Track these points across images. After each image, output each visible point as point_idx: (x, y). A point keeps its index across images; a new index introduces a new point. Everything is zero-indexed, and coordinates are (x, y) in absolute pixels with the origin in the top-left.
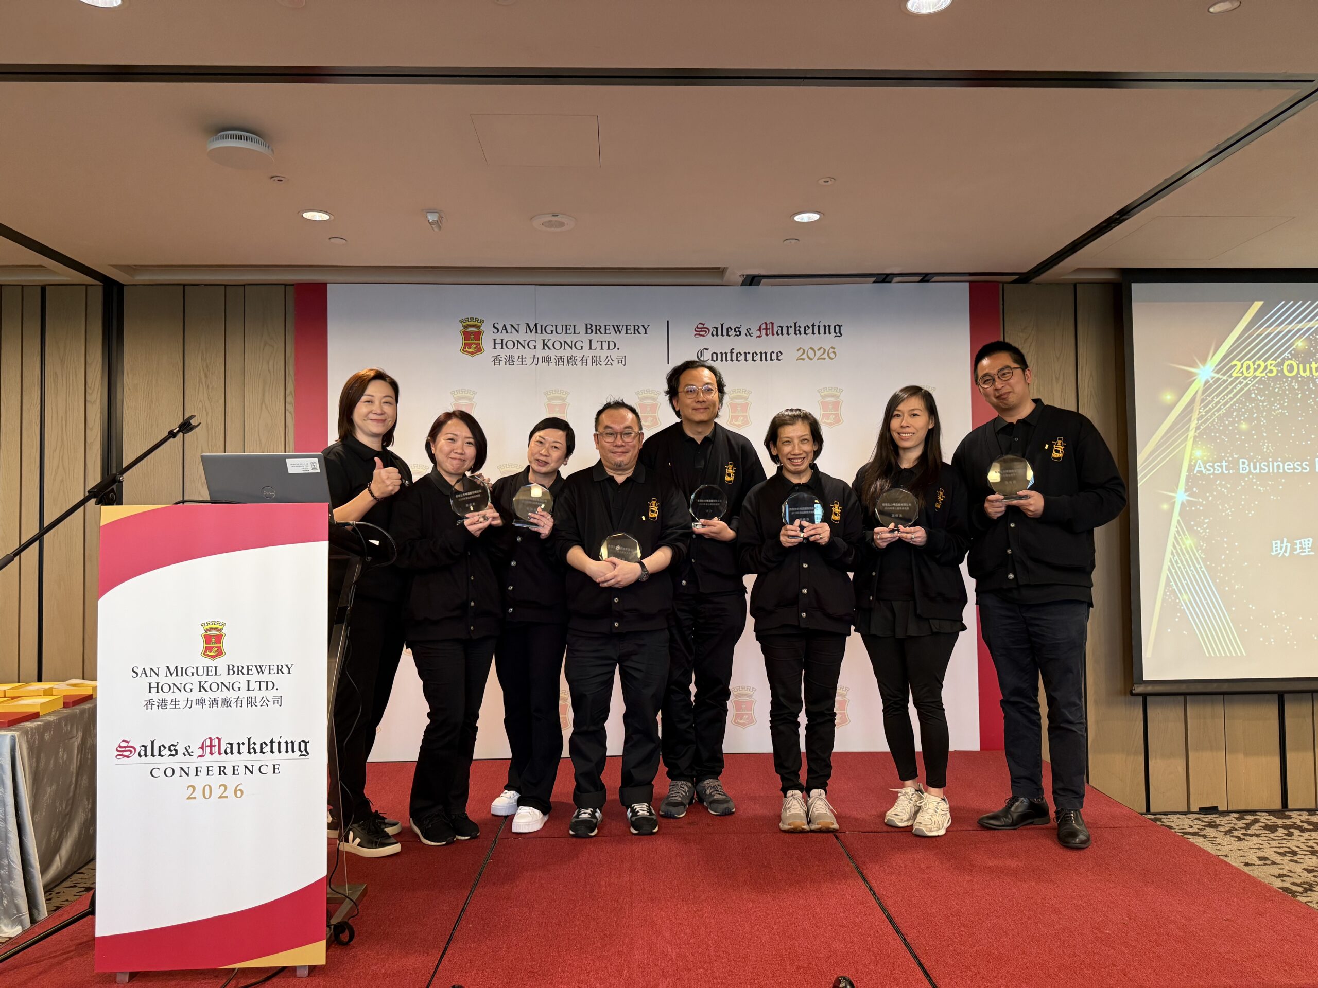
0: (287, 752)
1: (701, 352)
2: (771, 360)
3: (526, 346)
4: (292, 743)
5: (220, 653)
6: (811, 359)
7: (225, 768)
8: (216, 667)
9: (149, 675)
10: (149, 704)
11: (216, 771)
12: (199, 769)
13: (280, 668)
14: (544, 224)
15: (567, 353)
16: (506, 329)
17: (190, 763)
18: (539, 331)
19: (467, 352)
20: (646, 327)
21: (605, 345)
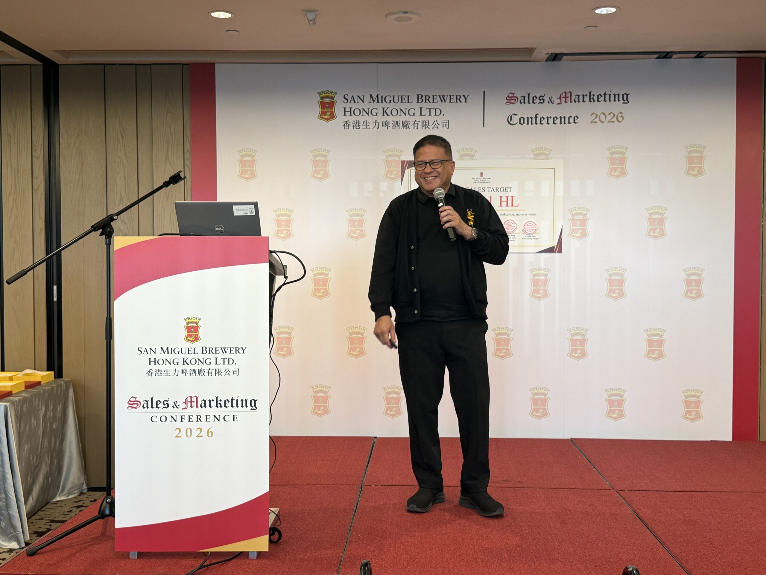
0: (242, 406)
1: (511, 117)
2: (569, 123)
3: (370, 114)
4: (246, 400)
5: (197, 339)
6: (602, 122)
7: (200, 417)
8: (194, 348)
9: (149, 353)
10: (149, 372)
11: (195, 419)
12: (183, 417)
13: (237, 349)
14: (396, 20)
15: (402, 118)
16: (354, 100)
17: (178, 413)
18: (380, 101)
19: (323, 118)
20: (466, 96)
21: (433, 112)
